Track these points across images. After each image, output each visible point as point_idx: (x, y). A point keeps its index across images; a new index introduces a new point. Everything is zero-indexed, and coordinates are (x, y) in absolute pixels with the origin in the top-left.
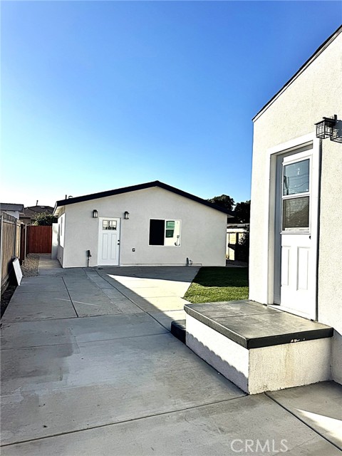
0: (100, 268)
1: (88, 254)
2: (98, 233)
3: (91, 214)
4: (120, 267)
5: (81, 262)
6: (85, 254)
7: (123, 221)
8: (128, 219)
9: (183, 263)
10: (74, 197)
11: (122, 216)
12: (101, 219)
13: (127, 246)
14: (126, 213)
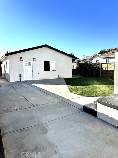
0: (26, 81)
1: (20, 76)
2: (23, 67)
3: (19, 59)
4: (34, 81)
5: (17, 79)
6: (19, 76)
7: (33, 62)
8: (35, 61)
9: (57, 77)
10: (11, 52)
11: (32, 60)
12: (24, 61)
13: (35, 72)
14: (34, 58)
